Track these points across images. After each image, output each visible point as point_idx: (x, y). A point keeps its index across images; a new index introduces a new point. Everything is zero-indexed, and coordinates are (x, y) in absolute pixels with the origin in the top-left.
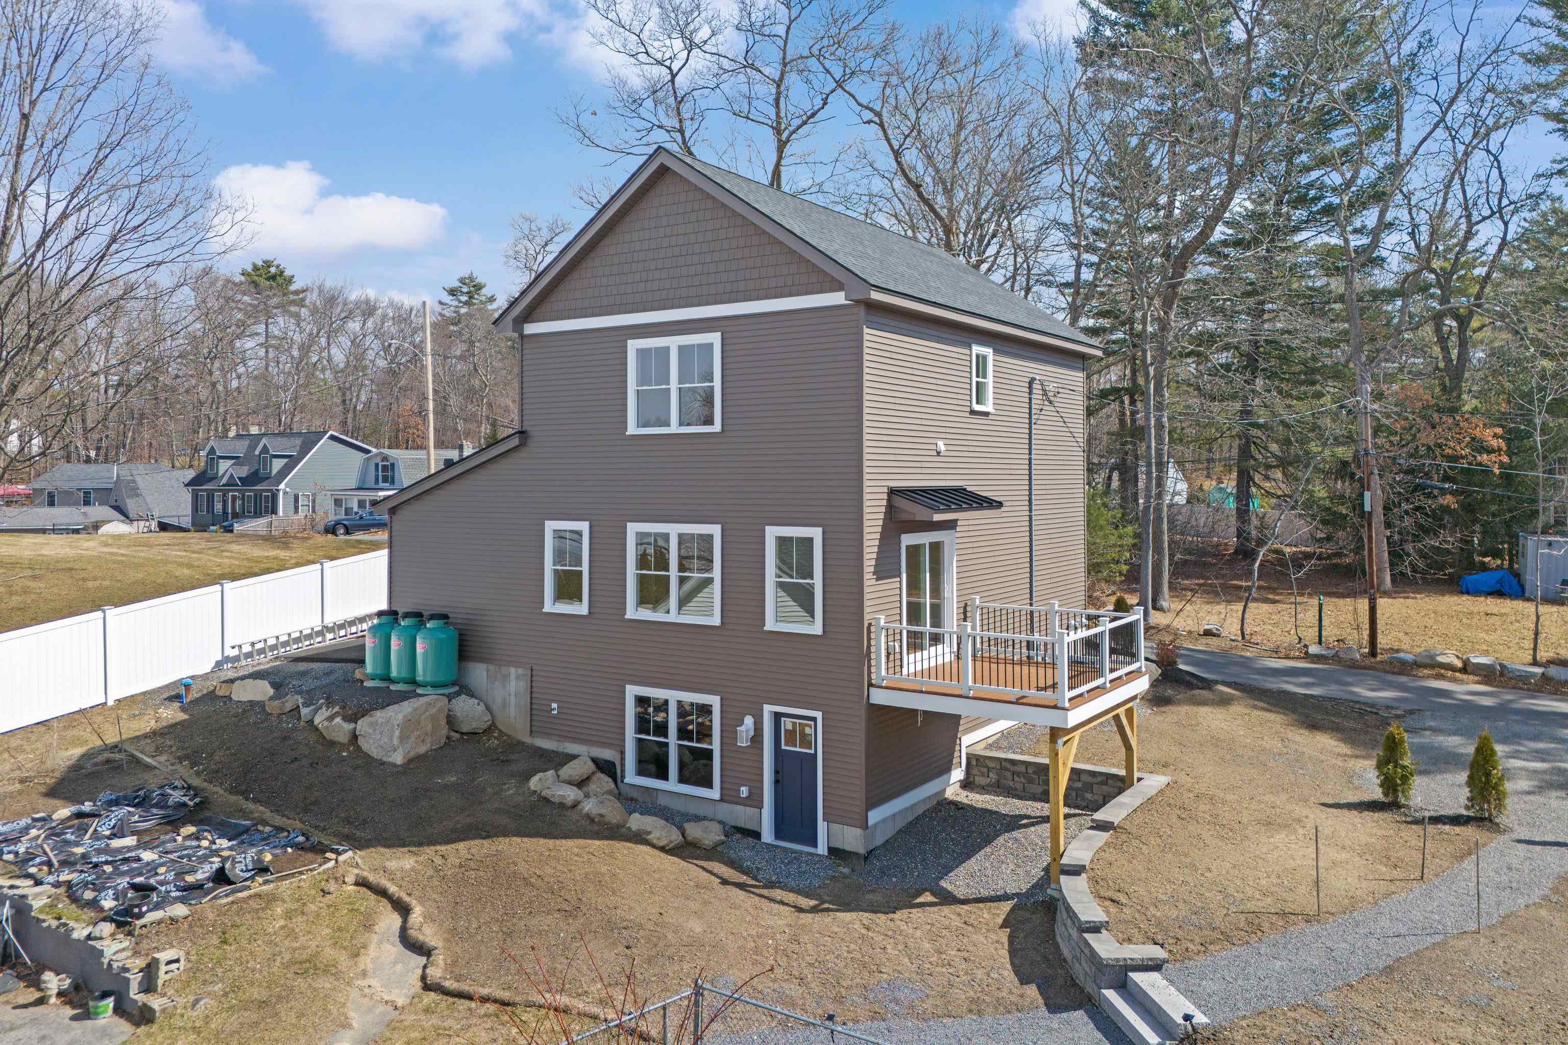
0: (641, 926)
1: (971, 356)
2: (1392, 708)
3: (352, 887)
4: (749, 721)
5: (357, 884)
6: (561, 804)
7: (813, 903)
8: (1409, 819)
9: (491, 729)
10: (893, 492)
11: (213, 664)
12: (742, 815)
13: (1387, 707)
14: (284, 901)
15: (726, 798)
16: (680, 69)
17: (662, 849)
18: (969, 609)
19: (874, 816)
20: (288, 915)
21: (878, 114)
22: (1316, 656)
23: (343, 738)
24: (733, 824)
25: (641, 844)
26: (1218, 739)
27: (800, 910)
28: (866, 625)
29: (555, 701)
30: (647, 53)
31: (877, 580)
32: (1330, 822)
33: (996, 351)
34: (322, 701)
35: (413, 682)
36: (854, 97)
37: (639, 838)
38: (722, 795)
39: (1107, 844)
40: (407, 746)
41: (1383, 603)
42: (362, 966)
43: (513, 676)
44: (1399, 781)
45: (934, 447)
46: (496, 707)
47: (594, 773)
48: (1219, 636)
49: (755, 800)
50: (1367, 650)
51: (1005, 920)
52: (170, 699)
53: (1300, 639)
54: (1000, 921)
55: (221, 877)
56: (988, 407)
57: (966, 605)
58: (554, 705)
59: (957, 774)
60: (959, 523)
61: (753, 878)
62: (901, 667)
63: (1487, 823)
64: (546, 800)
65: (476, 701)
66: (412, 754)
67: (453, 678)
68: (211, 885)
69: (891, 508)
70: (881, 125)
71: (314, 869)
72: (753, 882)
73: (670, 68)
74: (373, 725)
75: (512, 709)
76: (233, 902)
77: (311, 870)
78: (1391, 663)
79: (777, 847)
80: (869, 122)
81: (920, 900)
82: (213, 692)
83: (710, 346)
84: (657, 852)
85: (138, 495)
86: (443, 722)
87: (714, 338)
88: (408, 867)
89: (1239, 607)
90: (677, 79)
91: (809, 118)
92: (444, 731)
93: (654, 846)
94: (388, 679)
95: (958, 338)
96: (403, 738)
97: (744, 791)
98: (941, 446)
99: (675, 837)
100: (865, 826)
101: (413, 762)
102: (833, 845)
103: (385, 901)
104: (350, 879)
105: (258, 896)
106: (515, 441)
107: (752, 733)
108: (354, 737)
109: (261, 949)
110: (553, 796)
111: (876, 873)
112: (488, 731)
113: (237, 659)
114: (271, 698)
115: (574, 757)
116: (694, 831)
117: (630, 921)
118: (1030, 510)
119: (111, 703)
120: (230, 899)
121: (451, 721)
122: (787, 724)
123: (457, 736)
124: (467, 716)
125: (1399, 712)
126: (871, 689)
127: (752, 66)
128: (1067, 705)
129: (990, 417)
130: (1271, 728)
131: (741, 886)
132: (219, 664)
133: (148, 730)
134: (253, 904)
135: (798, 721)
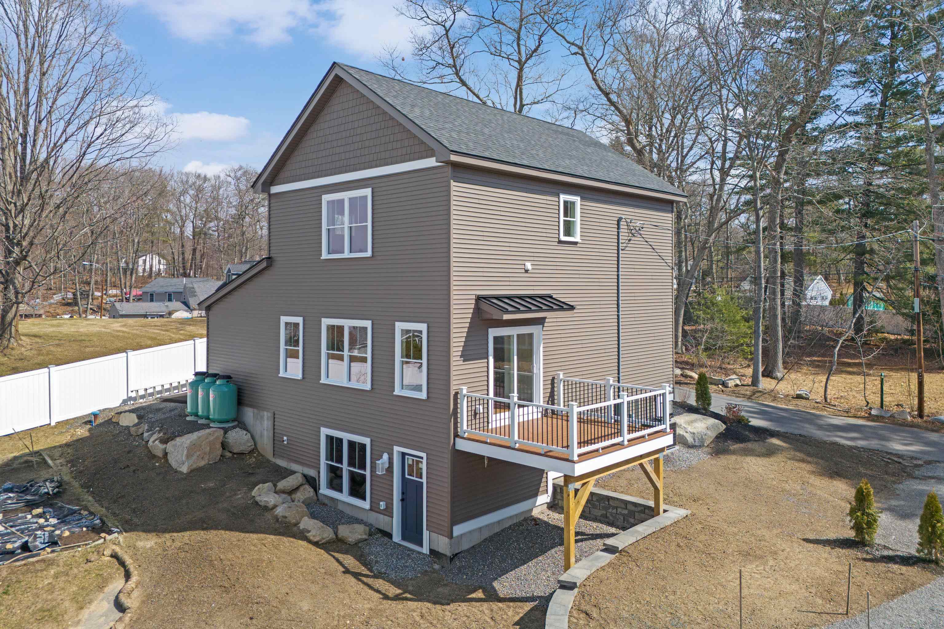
0: (268, 603)
1: (559, 202)
2: (916, 459)
3: (109, 558)
4: (385, 456)
5: (112, 556)
6: (266, 506)
7: (399, 591)
8: (868, 557)
9: (254, 450)
10: (479, 299)
11: (121, 401)
12: (381, 521)
13: (912, 458)
14: (58, 566)
15: (373, 508)
16: (451, 26)
17: (316, 544)
18: (556, 381)
19: (458, 530)
20: (56, 576)
21: (581, 48)
22: (877, 416)
23: (160, 454)
24: (377, 527)
25: (302, 539)
26: (751, 481)
27: (386, 597)
28: (452, 393)
29: (286, 435)
30: (428, 17)
31: (464, 361)
32: (800, 556)
33: (582, 198)
34: (158, 429)
35: (208, 418)
36: (564, 37)
37: (302, 536)
38: (371, 506)
39: (610, 564)
40: (191, 462)
41: (927, 378)
42: (80, 617)
43: (265, 417)
44: (865, 526)
45: (523, 267)
46: (257, 438)
47: (301, 485)
48: (807, 399)
49: (388, 512)
50: (916, 413)
51: (522, 619)
52: (86, 423)
53: (868, 403)
54: (517, 618)
55: (25, 547)
56: (577, 238)
57: (553, 379)
58: (285, 438)
59: (543, 499)
60: (547, 320)
61: (369, 569)
62: (488, 423)
63: (933, 566)
64: (257, 503)
65: (245, 432)
66: (195, 466)
67: (235, 417)
68: (19, 551)
69: (477, 310)
70: (583, 55)
71: (89, 544)
72: (368, 573)
73: (444, 26)
74: (175, 446)
75: (265, 438)
76: (25, 565)
77: (86, 545)
78: (933, 423)
79: (400, 545)
80: (576, 54)
81: (473, 595)
82: (111, 419)
83: (366, 197)
84: (310, 546)
85: (195, 296)
86: (219, 446)
87: (367, 192)
88: (149, 546)
89: (824, 378)
90: (450, 34)
91: (533, 52)
92: (219, 451)
93: (310, 541)
94: (197, 415)
95: (548, 190)
96: (188, 456)
97: (382, 505)
98: (529, 266)
99: (328, 534)
100: (451, 536)
101: (193, 471)
102: (432, 548)
103: (122, 569)
104: (108, 552)
105: (43, 561)
106: (264, 264)
107: (387, 465)
108: (166, 454)
109: (28, 598)
110: (261, 501)
111: (455, 571)
112: (251, 452)
113: (135, 399)
114: (135, 425)
115: (293, 473)
116: (344, 531)
117: (264, 598)
118: (618, 312)
119: (53, 424)
120: (23, 562)
121: (224, 445)
122: (409, 460)
123: (230, 455)
124: (236, 442)
125: (920, 462)
126: (457, 439)
127: (498, 22)
128: (576, 458)
129: (578, 245)
130: (799, 473)
131: (357, 575)
132: (125, 402)
133: (64, 442)
134: (38, 567)
135: (415, 459)
